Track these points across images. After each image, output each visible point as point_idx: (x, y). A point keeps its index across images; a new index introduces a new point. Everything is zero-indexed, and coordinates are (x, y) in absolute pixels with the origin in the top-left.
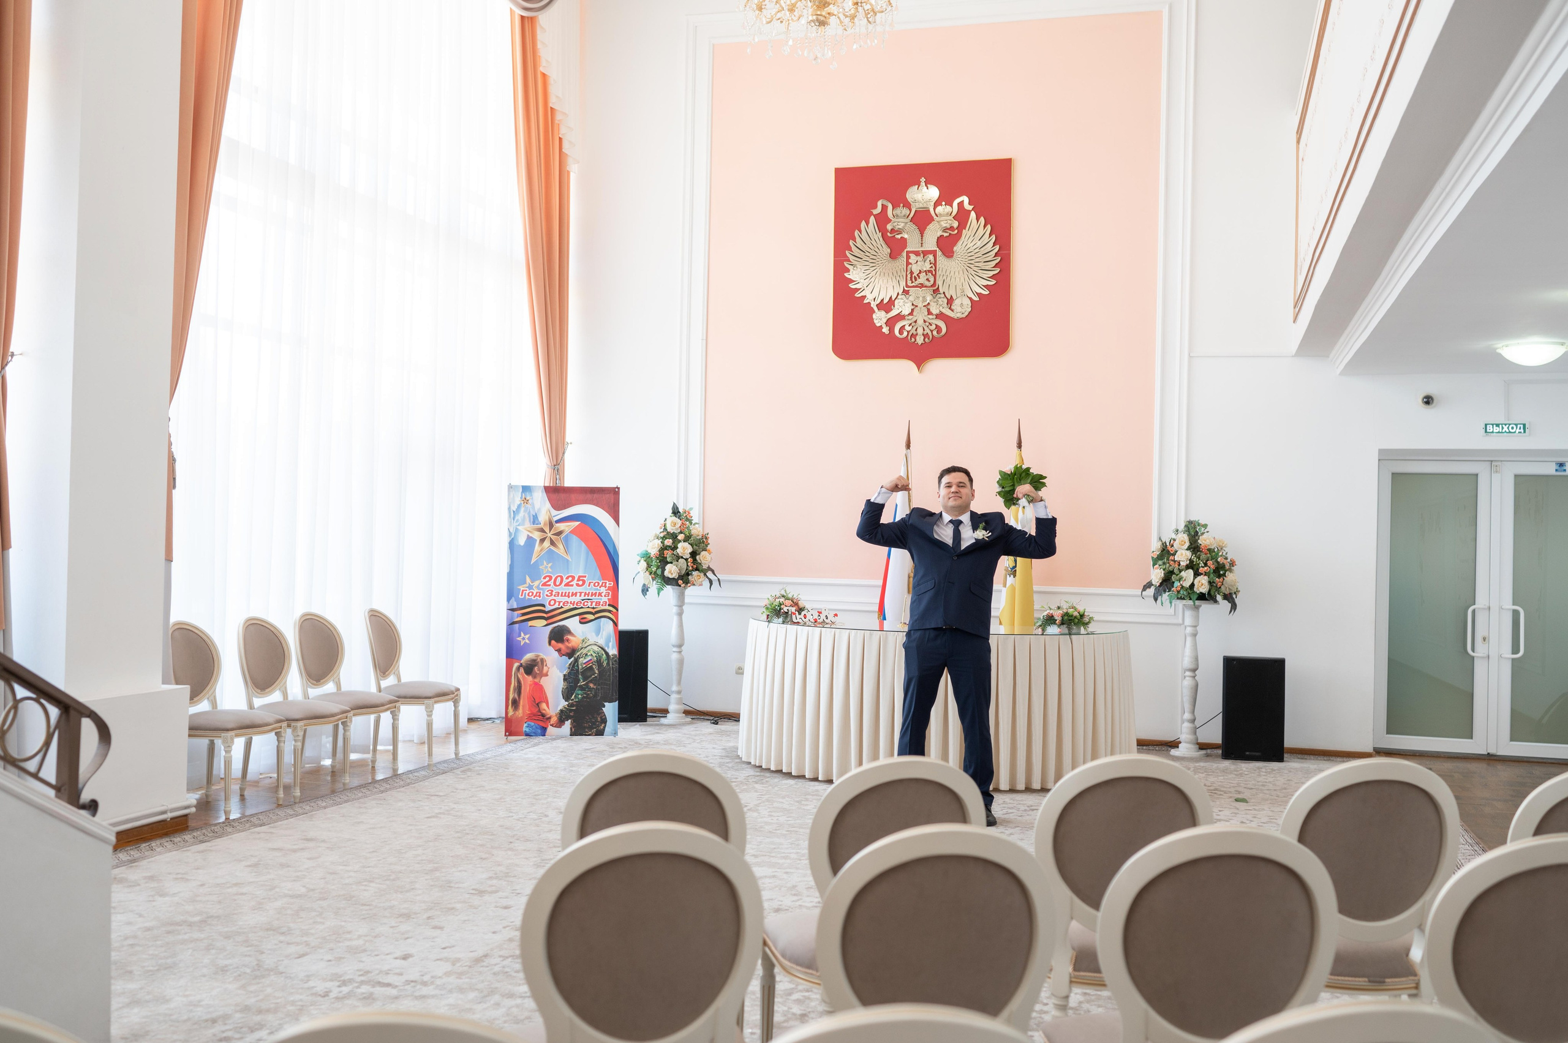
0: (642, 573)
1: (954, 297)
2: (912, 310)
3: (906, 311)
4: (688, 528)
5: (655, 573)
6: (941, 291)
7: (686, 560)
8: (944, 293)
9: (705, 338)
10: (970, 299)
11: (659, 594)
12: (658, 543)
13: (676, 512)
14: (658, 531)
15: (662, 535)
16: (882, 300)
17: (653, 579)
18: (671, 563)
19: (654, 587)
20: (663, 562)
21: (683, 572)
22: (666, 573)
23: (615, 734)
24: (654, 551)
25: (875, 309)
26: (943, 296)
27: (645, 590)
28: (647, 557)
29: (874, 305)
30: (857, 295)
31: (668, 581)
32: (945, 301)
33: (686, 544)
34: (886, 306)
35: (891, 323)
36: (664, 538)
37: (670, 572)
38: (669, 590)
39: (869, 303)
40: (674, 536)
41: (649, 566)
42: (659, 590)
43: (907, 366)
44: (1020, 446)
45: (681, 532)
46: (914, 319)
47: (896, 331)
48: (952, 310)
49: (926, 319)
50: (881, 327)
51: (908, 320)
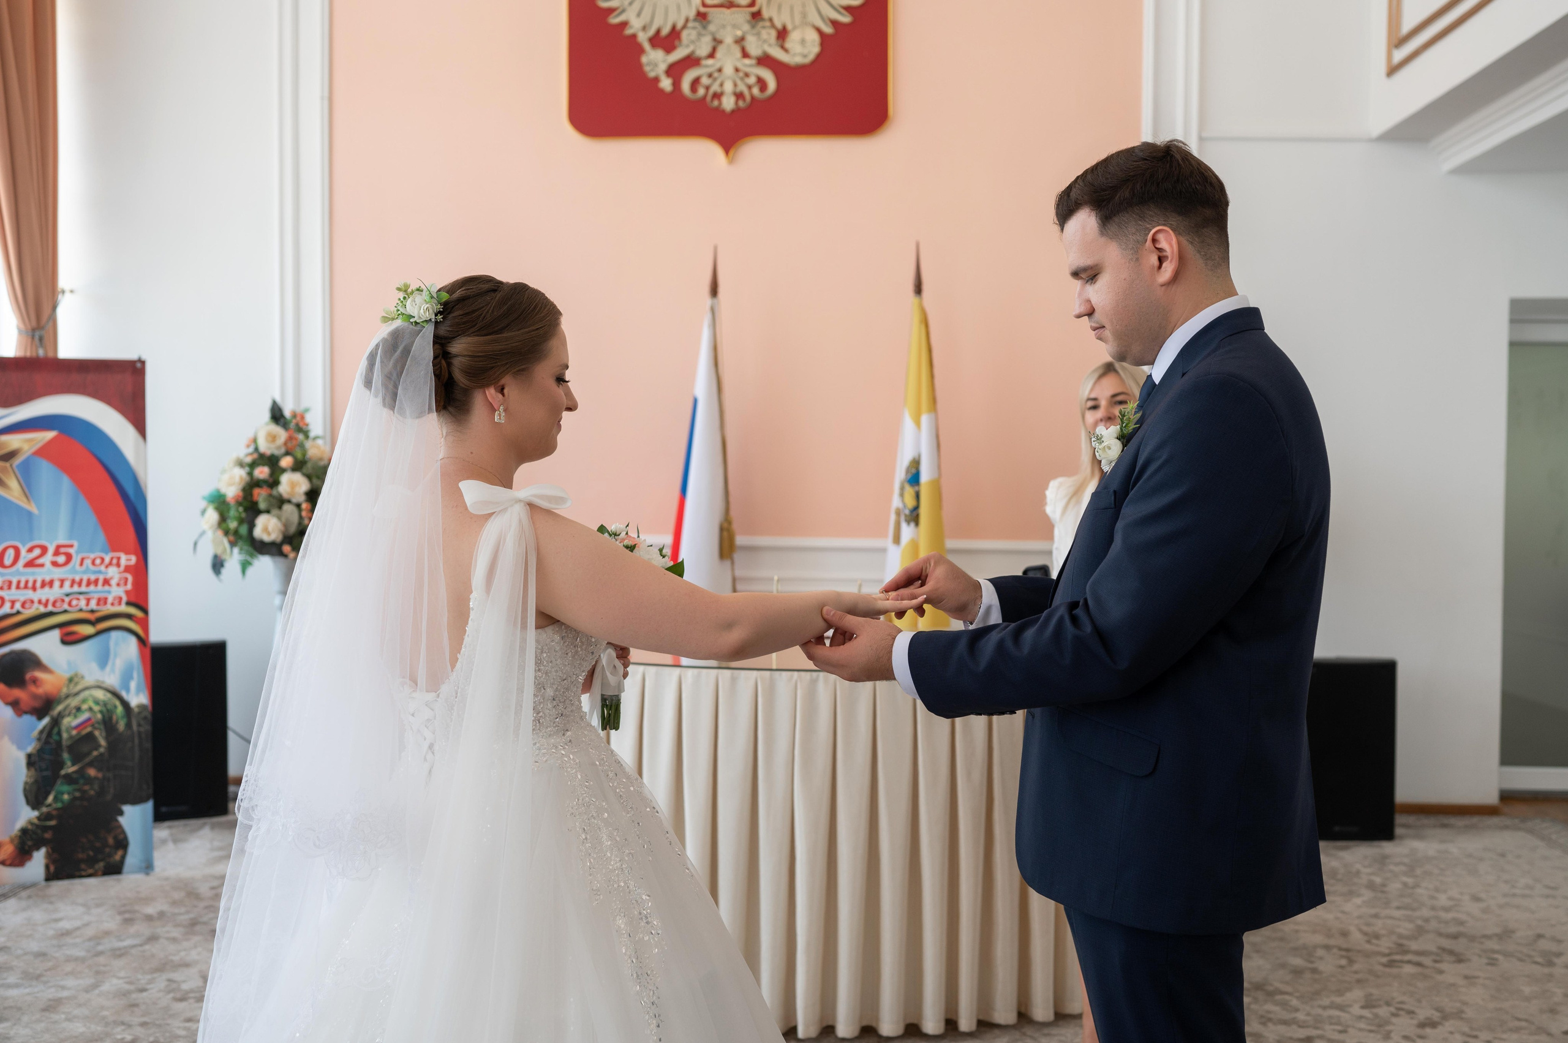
0: (210, 534)
1: (789, 27)
2: (714, 50)
3: (703, 50)
4: (302, 446)
5: (236, 532)
6: (766, 14)
7: (298, 506)
8: (771, 20)
9: (326, 94)
10: (819, 30)
11: (244, 572)
12: (240, 474)
13: (277, 415)
14: (243, 452)
15: (249, 460)
16: (658, 32)
17: (233, 544)
18: (268, 512)
19: (234, 559)
20: (251, 509)
21: (293, 529)
22: (258, 533)
23: (148, 867)
24: (232, 492)
25: (647, 46)
26: (768, 24)
27: (218, 565)
28: (220, 502)
29: (643, 38)
30: (614, 20)
31: (261, 548)
32: (774, 33)
33: (298, 477)
34: (667, 41)
35: (676, 71)
36: (253, 465)
37: (265, 530)
38: (265, 564)
39: (634, 36)
40: (272, 461)
41: (223, 519)
42: (245, 566)
43: (707, 150)
44: (918, 289)
45: (287, 453)
46: (718, 66)
47: (686, 86)
48: (786, 50)
49: (739, 65)
50: (656, 80)
51: (707, 66)
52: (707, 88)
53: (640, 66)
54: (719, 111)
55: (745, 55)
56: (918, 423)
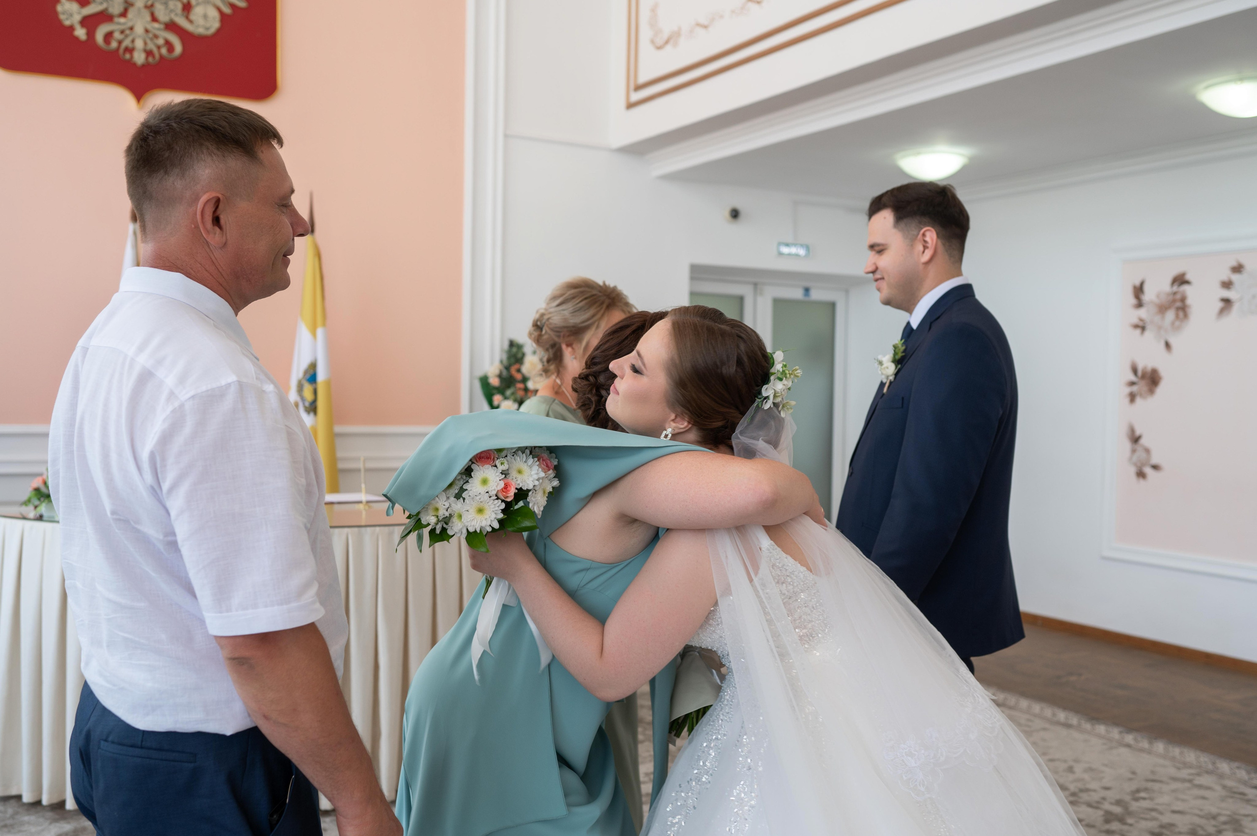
1: (193, 3)
2: (126, 10)
3: (115, 9)
10: (219, 10)
32: (180, 5)
35: (90, 23)
46: (130, 24)
47: (99, 37)
48: (191, 22)
49: (149, 27)
50: (71, 28)
51: (119, 24)
52: (120, 42)
53: (56, 14)
54: (131, 64)
55: (154, 19)
56: (314, 334)
